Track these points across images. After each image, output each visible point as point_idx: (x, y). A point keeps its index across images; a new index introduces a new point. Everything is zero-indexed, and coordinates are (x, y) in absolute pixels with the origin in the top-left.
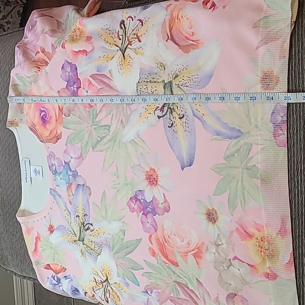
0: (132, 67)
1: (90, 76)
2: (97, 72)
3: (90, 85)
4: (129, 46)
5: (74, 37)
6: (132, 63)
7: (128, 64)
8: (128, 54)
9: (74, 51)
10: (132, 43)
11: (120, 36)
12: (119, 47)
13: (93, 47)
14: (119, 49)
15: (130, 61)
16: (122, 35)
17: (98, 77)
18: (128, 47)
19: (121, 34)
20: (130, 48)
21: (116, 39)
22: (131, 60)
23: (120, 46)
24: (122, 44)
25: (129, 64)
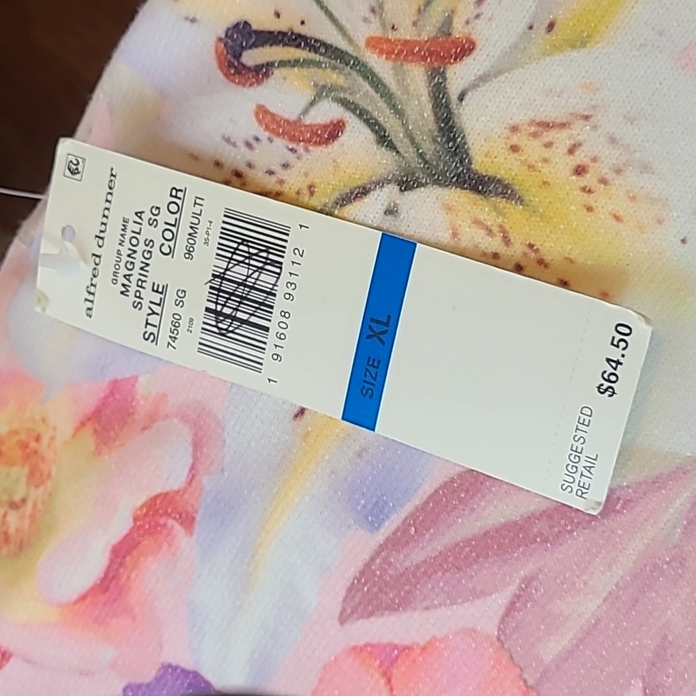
0: (646, 168)
1: (343, 619)
2: (374, 525)
3: (398, 672)
4: (458, 75)
5: (12, 531)
6: (613, 140)
7: (587, 190)
8: (514, 129)
9: (83, 598)
10: (458, 30)
11: (308, 120)
12: (381, 183)
13: (184, 418)
14: (391, 191)
15: (580, 157)
16: (322, 92)
17: (418, 554)
18: (453, 91)
19: (309, 95)
20: (483, 79)
21: (298, 166)
22: (580, 131)
23: (383, 162)
24: (383, 139)
25: (589, 179)
